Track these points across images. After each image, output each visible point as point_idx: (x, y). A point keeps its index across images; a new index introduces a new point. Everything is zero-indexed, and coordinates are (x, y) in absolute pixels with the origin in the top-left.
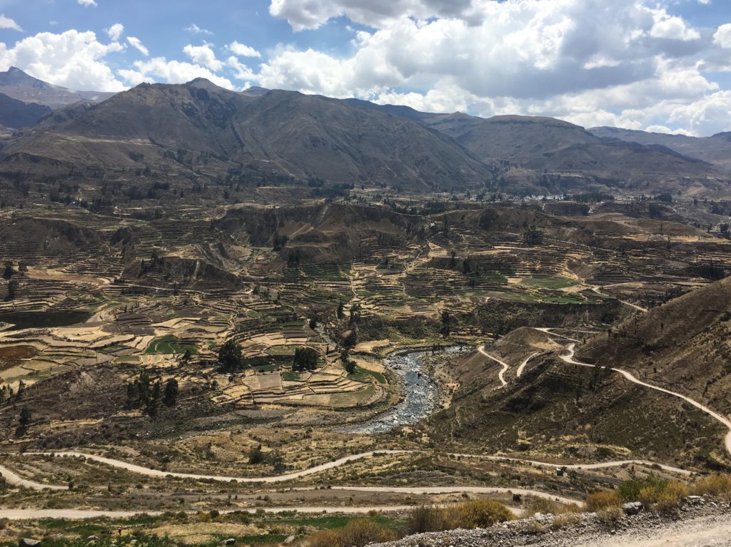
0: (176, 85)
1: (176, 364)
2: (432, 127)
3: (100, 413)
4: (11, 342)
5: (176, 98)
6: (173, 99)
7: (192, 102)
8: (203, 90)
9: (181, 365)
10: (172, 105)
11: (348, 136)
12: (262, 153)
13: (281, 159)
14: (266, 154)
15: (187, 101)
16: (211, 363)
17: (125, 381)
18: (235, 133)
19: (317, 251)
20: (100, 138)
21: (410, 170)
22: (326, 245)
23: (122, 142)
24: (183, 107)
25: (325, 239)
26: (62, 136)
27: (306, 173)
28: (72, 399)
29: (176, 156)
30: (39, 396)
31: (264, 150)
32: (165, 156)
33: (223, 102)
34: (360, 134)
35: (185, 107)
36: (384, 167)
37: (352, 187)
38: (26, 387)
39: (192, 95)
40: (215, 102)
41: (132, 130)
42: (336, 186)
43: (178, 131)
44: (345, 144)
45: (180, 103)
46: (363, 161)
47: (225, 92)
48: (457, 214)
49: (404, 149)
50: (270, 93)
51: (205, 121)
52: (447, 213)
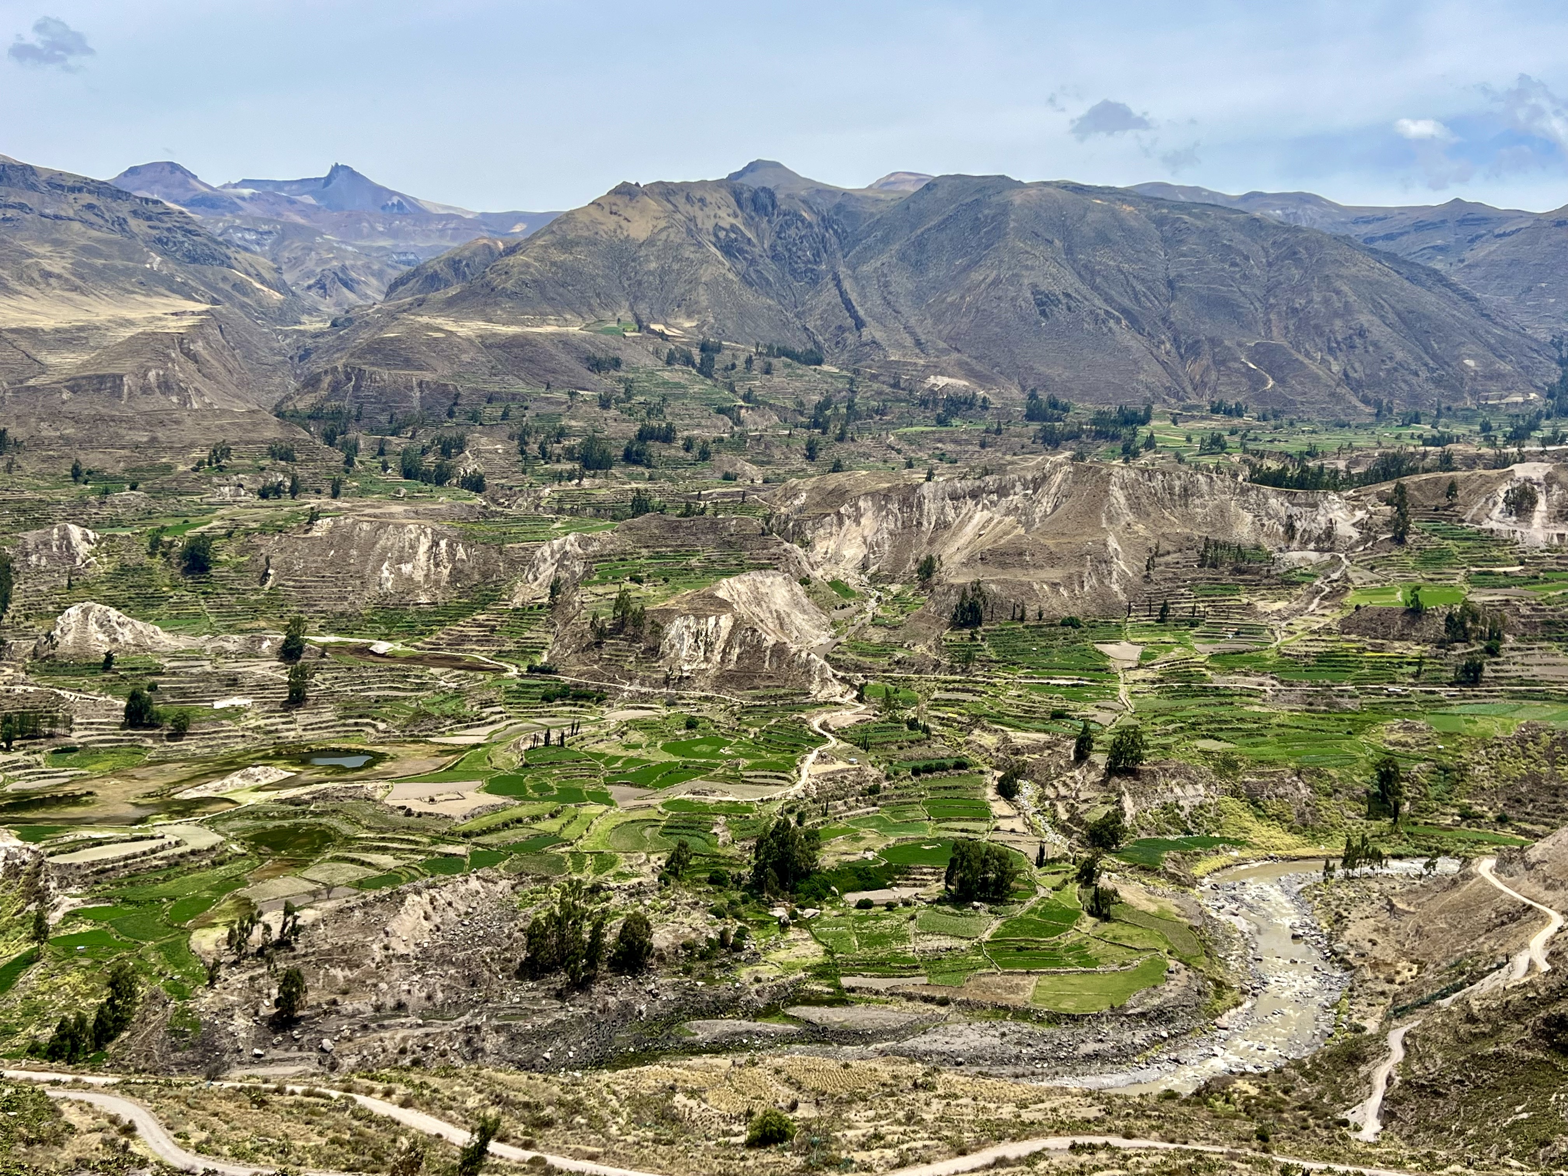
0: (703, 184)
1: (651, 880)
2: (1378, 245)
4: (282, 815)
5: (699, 214)
6: (693, 219)
7: (738, 223)
8: (764, 189)
9: (664, 880)
10: (689, 231)
11: (1135, 283)
12: (909, 341)
13: (955, 355)
14: (918, 343)
15: (727, 221)
16: (737, 879)
18: (842, 293)
20: (522, 323)
21: (1312, 366)
22: (1055, 576)
23: (572, 329)
24: (716, 236)
27: (1024, 389)
29: (697, 360)
30: (326, 945)
31: (912, 334)
32: (670, 360)
33: (813, 218)
34: (1172, 275)
35: (722, 234)
36: (1237, 360)
37: (1144, 422)
38: (299, 923)
39: (738, 202)
40: (793, 218)
41: (595, 302)
42: (1100, 419)
43: (703, 297)
44: (1126, 302)
45: (709, 225)
46: (1178, 348)
47: (822, 191)
48: (1437, 482)
49: (1295, 311)
50: (932, 185)
51: (770, 270)
52: (1406, 480)
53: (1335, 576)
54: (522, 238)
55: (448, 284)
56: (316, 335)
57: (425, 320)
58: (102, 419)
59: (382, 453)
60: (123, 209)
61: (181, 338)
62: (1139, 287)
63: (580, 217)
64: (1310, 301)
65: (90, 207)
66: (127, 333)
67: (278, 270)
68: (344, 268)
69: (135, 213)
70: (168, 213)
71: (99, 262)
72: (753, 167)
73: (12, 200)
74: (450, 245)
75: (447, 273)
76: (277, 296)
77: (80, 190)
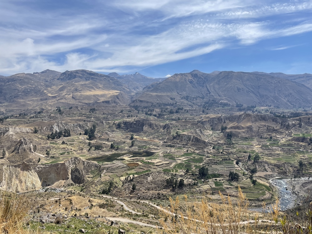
0: (187, 73)
1: (183, 174)
2: (293, 80)
3: (158, 189)
4: (131, 161)
5: (186, 78)
6: (185, 78)
7: (192, 79)
8: (196, 74)
9: (185, 174)
10: (185, 80)
11: (253, 86)
12: (217, 95)
13: (225, 97)
14: (219, 95)
15: (190, 78)
16: (196, 175)
17: (166, 178)
18: (207, 88)
19: (239, 133)
20: (161, 93)
21: (283, 99)
22: (243, 131)
23: (168, 94)
25: (243, 128)
26: (150, 93)
27: (236, 102)
28: (149, 183)
29: (186, 98)
30: (138, 180)
31: (218, 94)
32: (182, 98)
33: (203, 78)
34: (259, 85)
35: (190, 80)
36: (270, 98)
37: (255, 107)
38: (135, 177)
39: (192, 76)
40: (200, 78)
41: (171, 90)
42: (248, 107)
43: (187, 89)
44: (252, 90)
45: (188, 79)
46: (260, 96)
47: (204, 74)
48: (306, 117)
49: (279, 91)
50: (221, 73)
51: (196, 85)
52: (301, 117)
53: (290, 132)
54: (161, 82)
55: (151, 88)
56: (134, 95)
57: (149, 93)
58: (107, 106)
59: (142, 111)
60: (109, 79)
61: (117, 96)
62: (254, 87)
63: (169, 78)
64: (282, 89)
65: (105, 79)
66: (110, 95)
67: (129, 87)
68: (137, 86)
69: (111, 79)
70: (115, 79)
71: (106, 86)
72: (194, 71)
73: (95, 78)
74: (151, 83)
75: (151, 86)
76: (129, 90)
77: (104, 76)
